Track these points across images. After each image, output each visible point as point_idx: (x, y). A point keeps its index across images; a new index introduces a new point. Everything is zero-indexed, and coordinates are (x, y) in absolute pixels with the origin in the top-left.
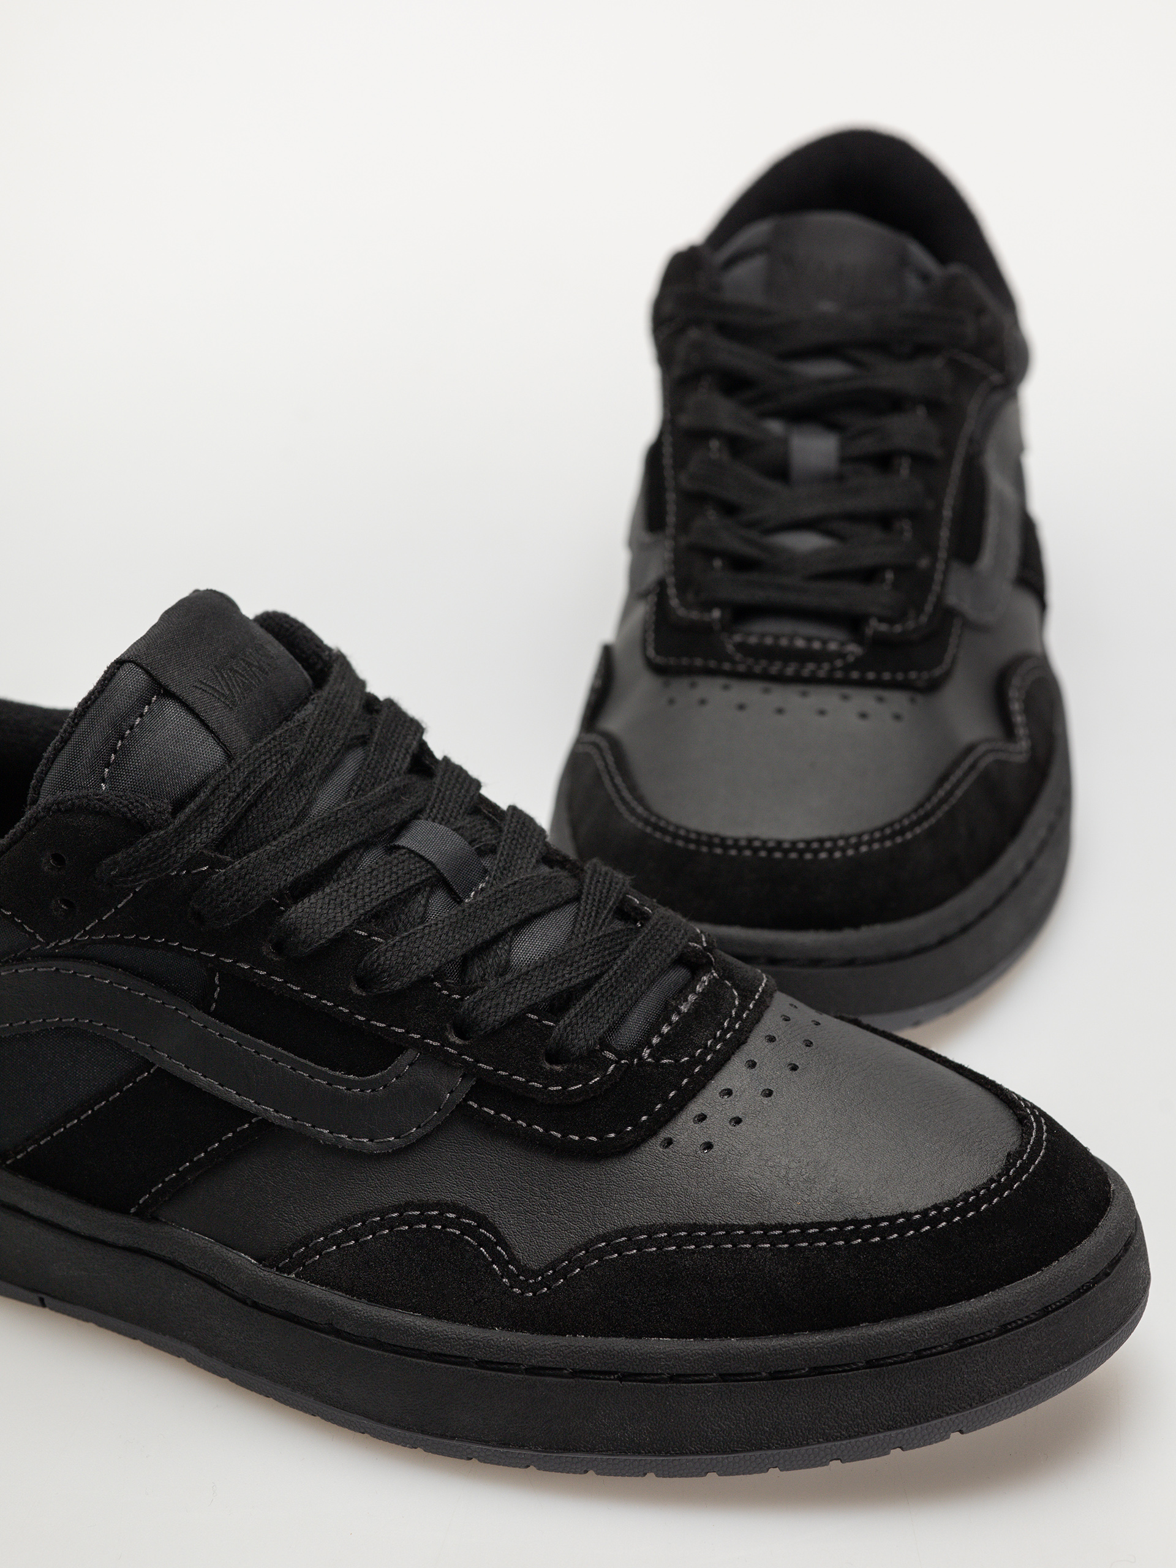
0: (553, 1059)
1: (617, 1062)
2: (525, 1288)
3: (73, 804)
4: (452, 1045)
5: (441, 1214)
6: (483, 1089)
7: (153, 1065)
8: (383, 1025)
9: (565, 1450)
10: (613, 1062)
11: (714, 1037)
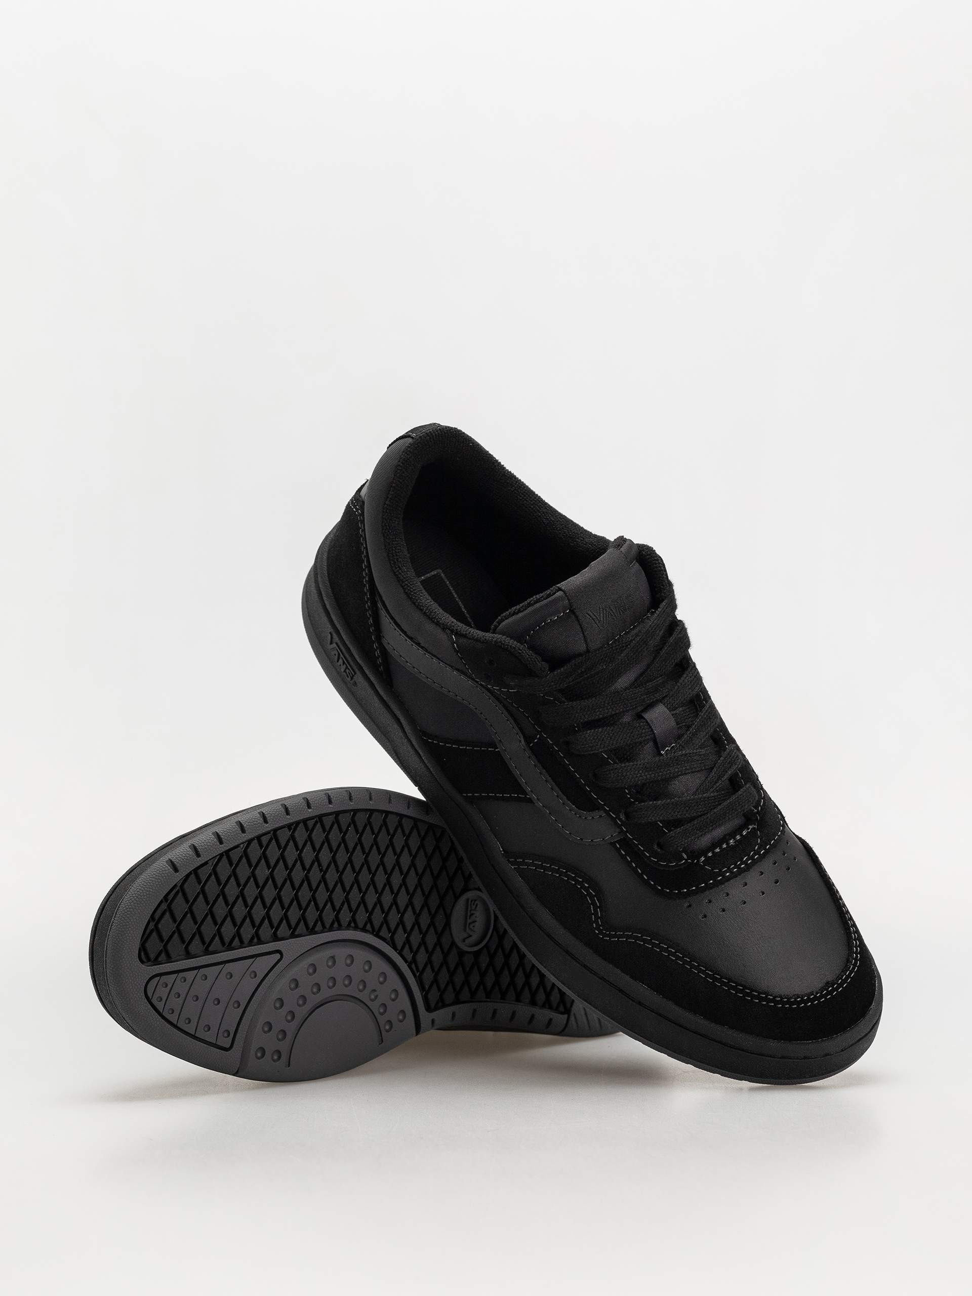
0: (659, 845)
1: (686, 860)
2: (601, 932)
3: (507, 648)
4: (620, 820)
5: (583, 882)
6: (624, 842)
7: (497, 748)
8: (596, 797)
9: (586, 1001)
10: (684, 859)
11: (735, 865)
